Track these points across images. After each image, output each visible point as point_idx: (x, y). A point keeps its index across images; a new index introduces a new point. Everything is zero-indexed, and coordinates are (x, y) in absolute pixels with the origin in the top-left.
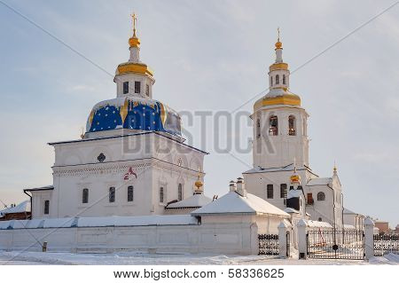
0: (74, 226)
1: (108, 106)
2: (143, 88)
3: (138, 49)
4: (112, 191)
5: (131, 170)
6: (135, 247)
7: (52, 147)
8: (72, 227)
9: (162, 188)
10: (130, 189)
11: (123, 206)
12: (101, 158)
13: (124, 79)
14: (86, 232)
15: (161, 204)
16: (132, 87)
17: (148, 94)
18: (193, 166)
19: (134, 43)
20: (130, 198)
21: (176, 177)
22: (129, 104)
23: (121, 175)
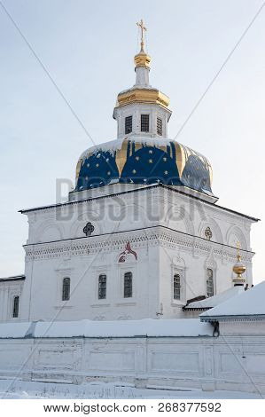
0: (29, 336)
1: (100, 152)
2: (153, 124)
3: (148, 69)
4: (103, 280)
5: (128, 248)
6: (115, 375)
7: (25, 216)
8: (25, 338)
9: (176, 276)
10: (128, 277)
11: (118, 305)
12: (88, 229)
13: (126, 112)
14: (46, 347)
15: (176, 302)
16: (136, 123)
17: (160, 132)
18: (233, 241)
19: (141, 62)
20: (128, 292)
21: (203, 258)
22: (129, 146)
23: (115, 255)
